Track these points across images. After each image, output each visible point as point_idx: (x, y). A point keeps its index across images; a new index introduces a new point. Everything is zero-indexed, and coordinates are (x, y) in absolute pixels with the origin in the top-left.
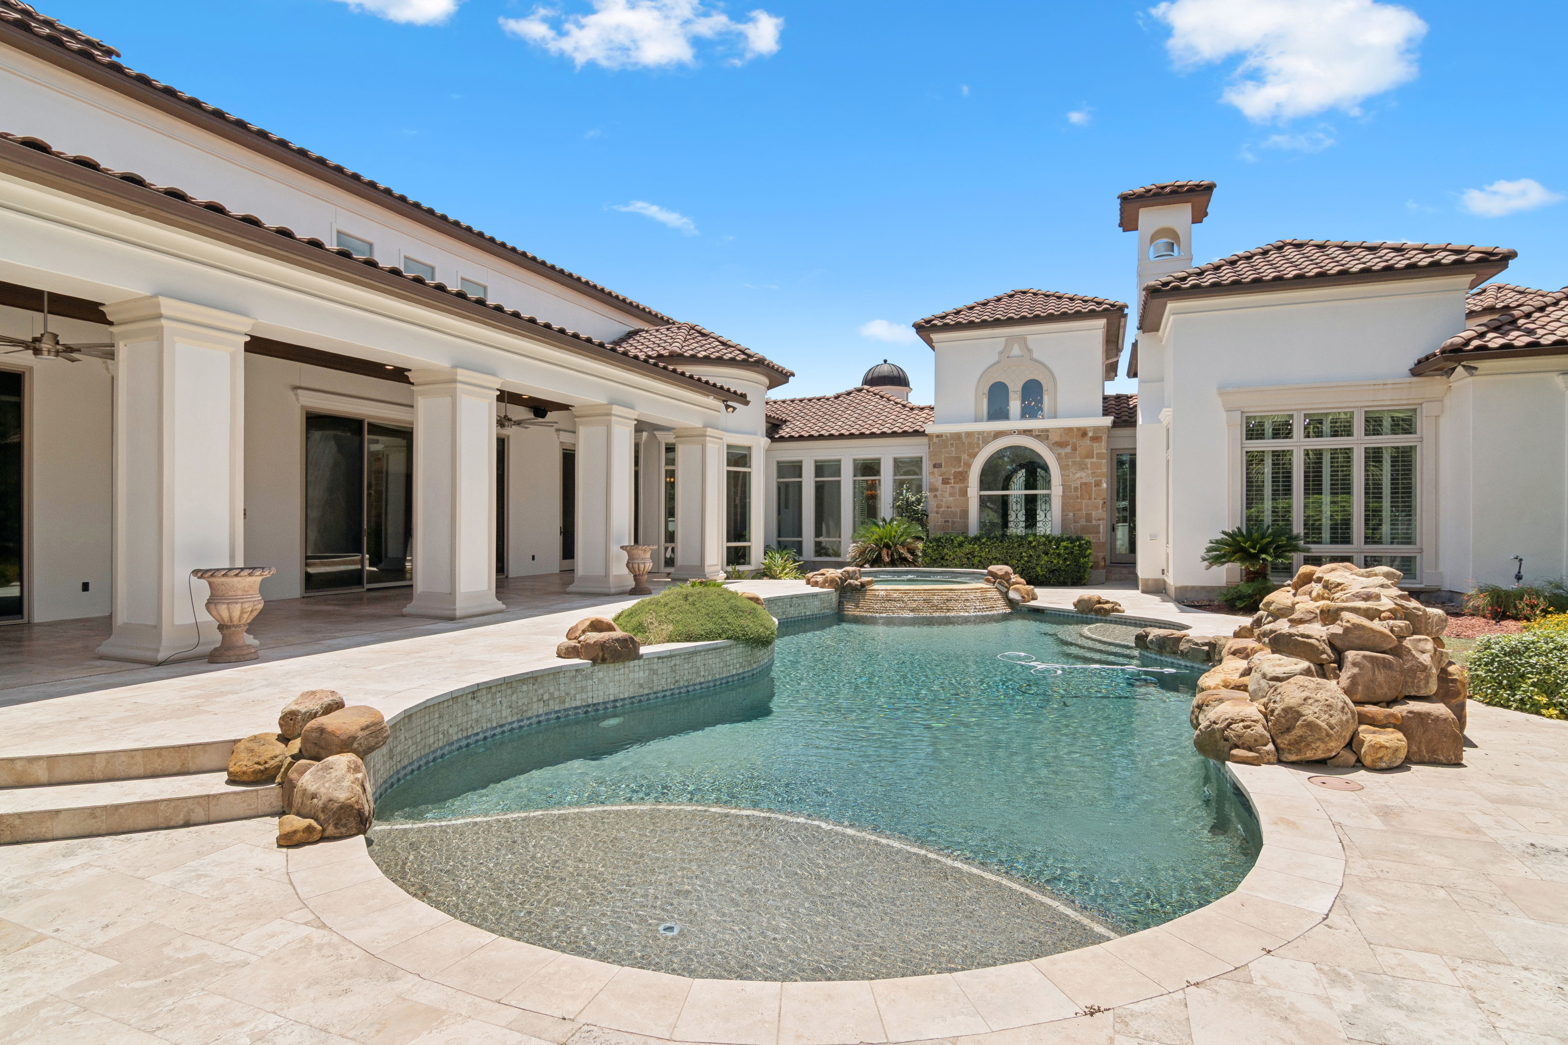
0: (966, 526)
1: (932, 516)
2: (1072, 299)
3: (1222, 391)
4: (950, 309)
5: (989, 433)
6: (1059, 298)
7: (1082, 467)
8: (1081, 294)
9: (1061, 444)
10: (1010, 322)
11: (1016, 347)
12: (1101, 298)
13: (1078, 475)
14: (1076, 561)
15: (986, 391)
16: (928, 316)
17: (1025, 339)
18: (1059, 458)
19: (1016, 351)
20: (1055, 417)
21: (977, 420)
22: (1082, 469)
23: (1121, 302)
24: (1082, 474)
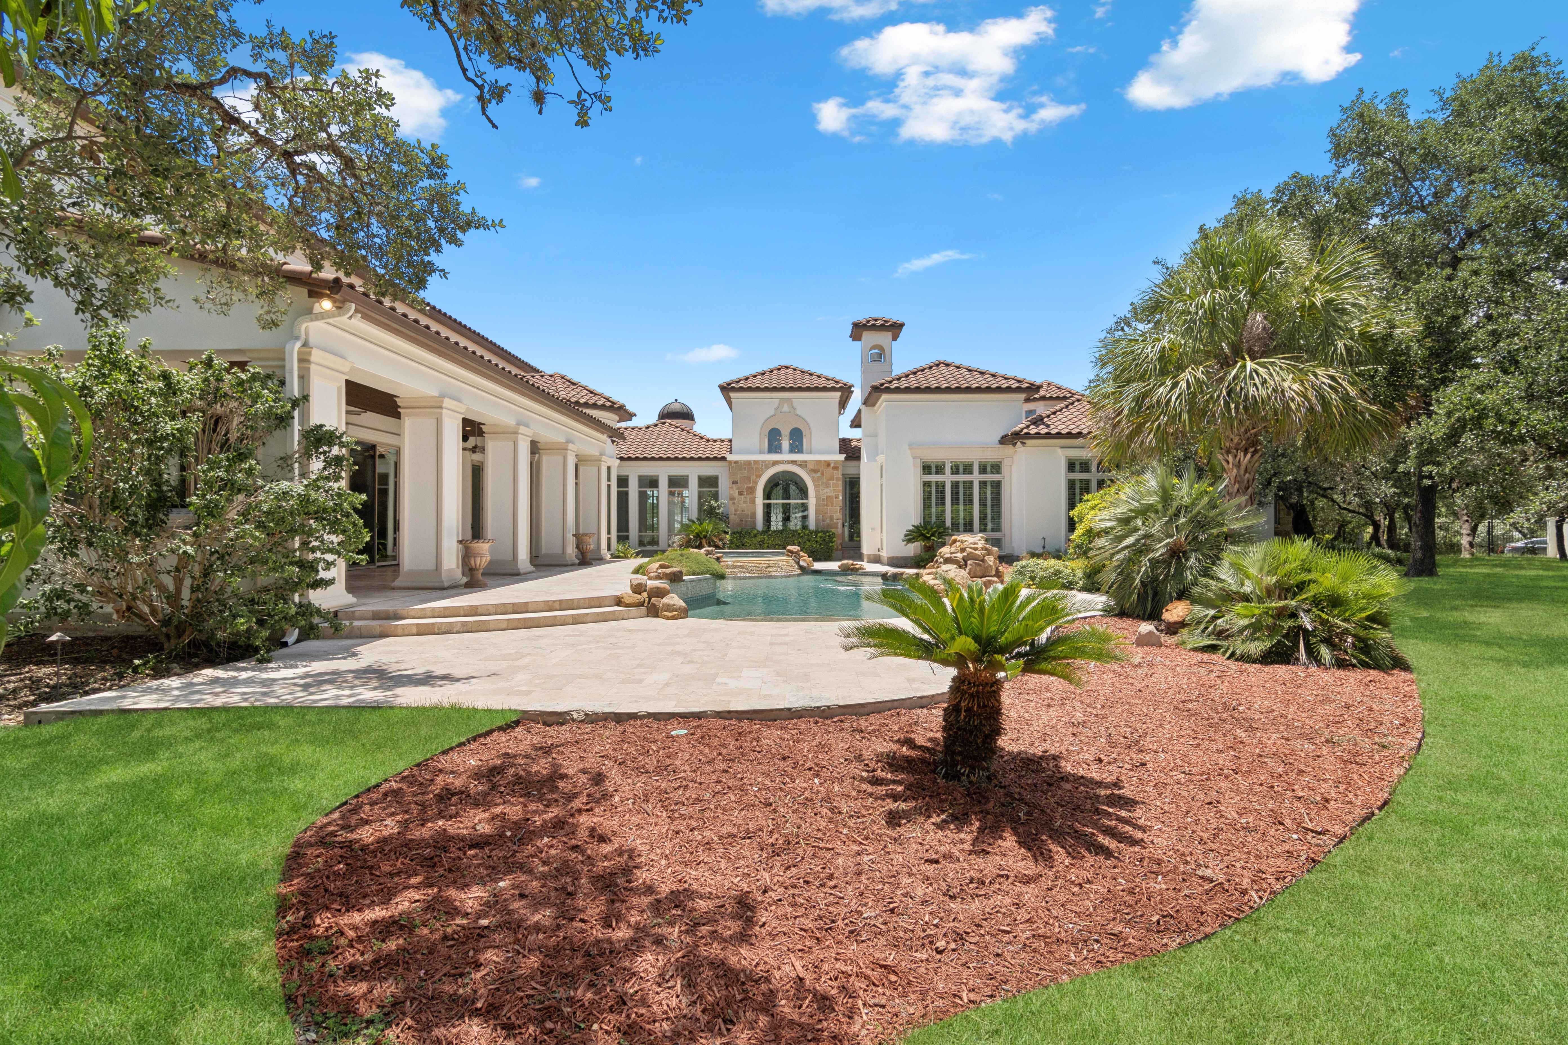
0: (754, 523)
1: (732, 517)
2: (819, 377)
3: (911, 446)
4: (741, 376)
5: (769, 461)
6: (811, 374)
7: (828, 486)
8: (825, 374)
9: (815, 471)
10: (783, 389)
11: (787, 406)
12: (838, 378)
13: (825, 491)
14: (827, 545)
15: (767, 433)
16: (728, 380)
17: (792, 402)
18: (813, 480)
19: (786, 408)
20: (811, 453)
21: (761, 453)
23: (850, 382)
24: (828, 490)
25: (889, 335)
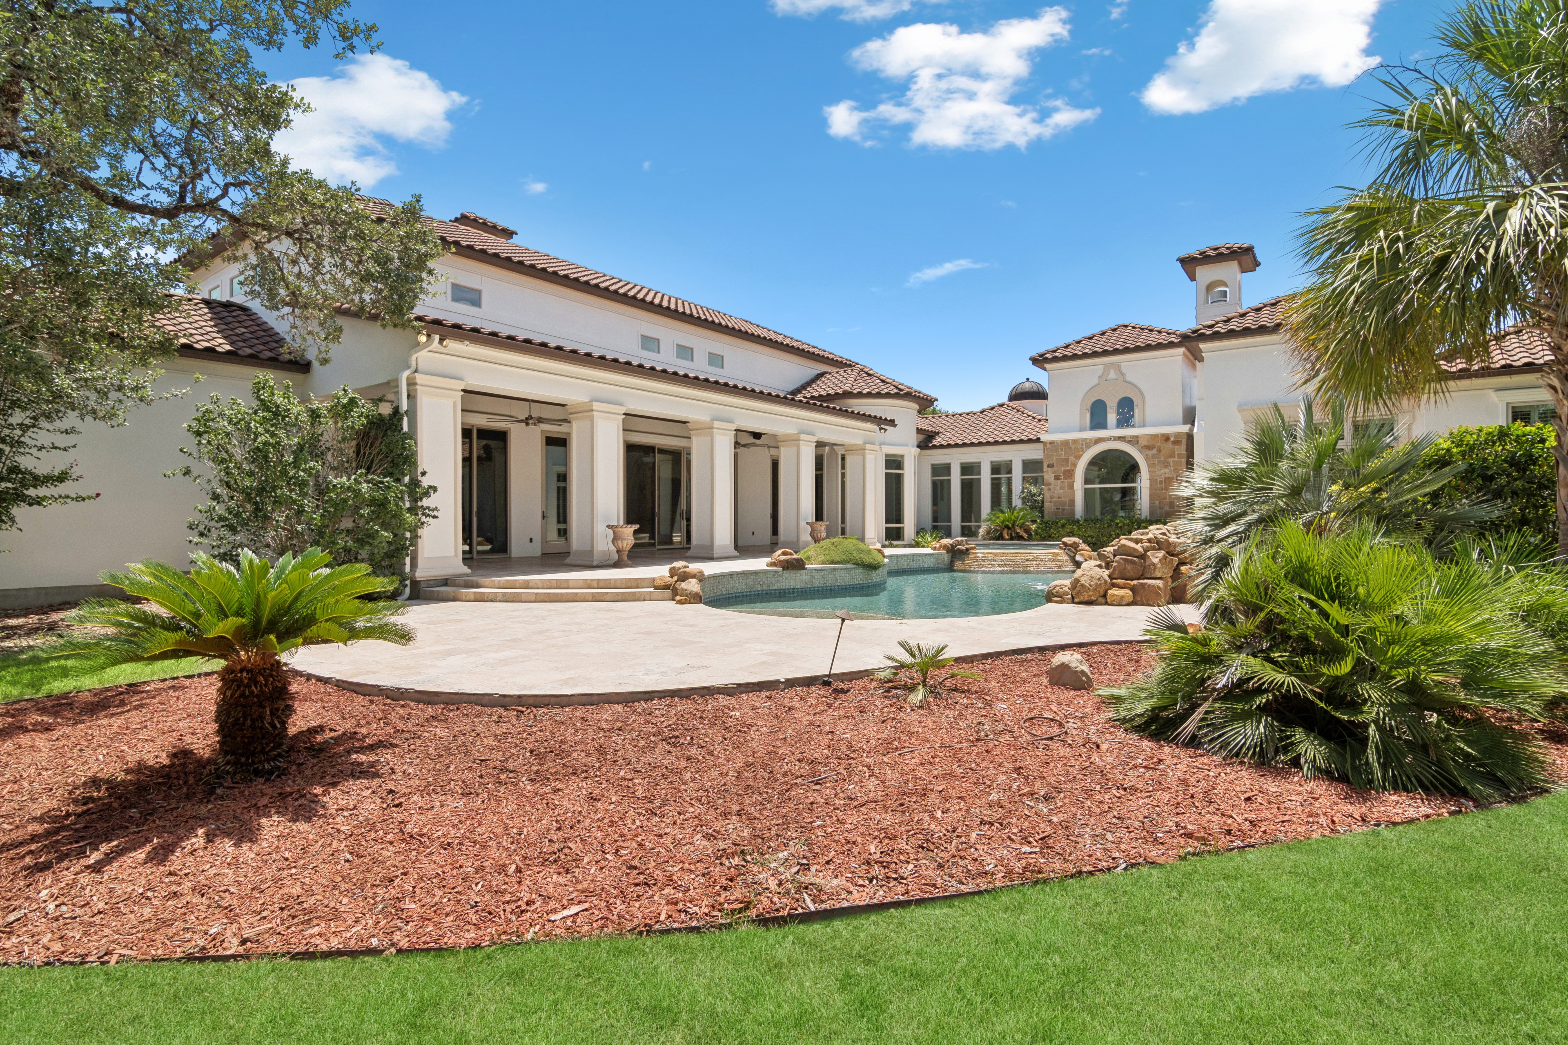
0: (1073, 511)
1: (1048, 505)
2: (1160, 332)
4: (1059, 343)
5: (1092, 439)
6: (1150, 331)
7: (1166, 465)
8: (1163, 328)
9: (1148, 448)
10: (1106, 353)
11: (1112, 372)
13: (1162, 471)
15: (1088, 407)
16: (1041, 350)
17: (1121, 366)
18: (1147, 459)
19: (1112, 375)
20: (1144, 426)
21: (1080, 430)
22: (1166, 467)
24: (1166, 470)
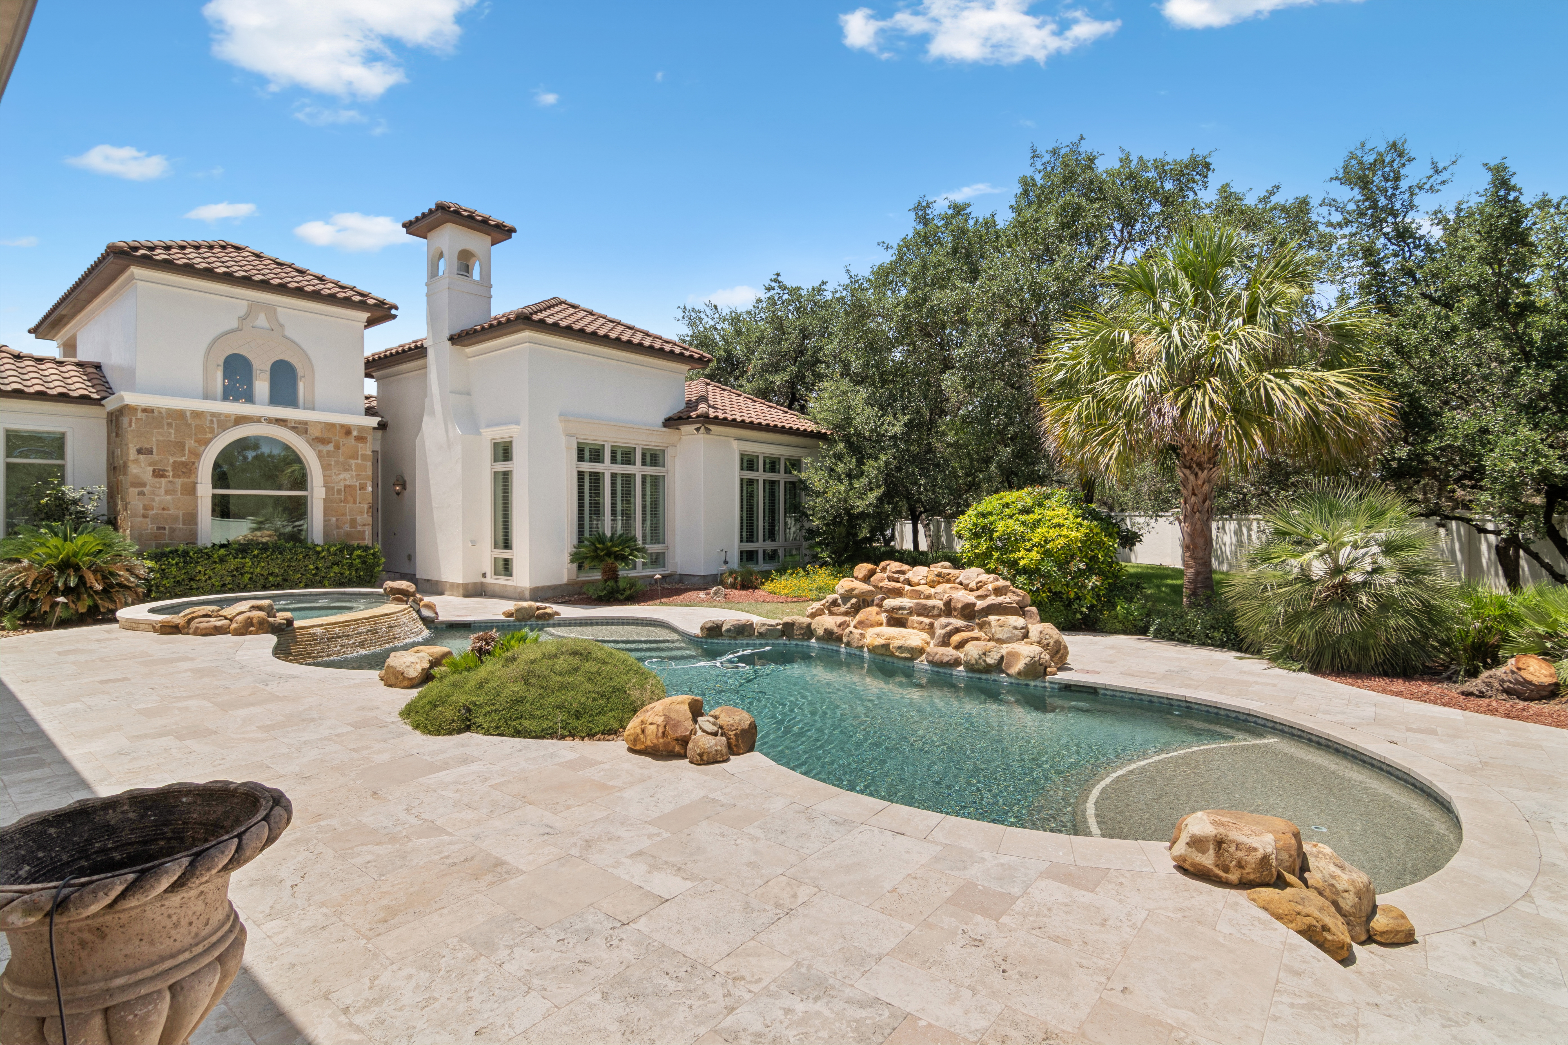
0: (193, 534)
1: (135, 520)
2: (319, 279)
3: (564, 417)
5: (228, 416)
7: (347, 468)
9: (321, 440)
10: (265, 285)
11: (262, 316)
13: (342, 476)
14: (370, 571)
15: (221, 362)
17: (275, 311)
18: (320, 455)
19: (262, 321)
20: (313, 409)
21: (206, 397)
22: (346, 470)
23: (388, 299)
24: (346, 475)
25: (488, 239)
